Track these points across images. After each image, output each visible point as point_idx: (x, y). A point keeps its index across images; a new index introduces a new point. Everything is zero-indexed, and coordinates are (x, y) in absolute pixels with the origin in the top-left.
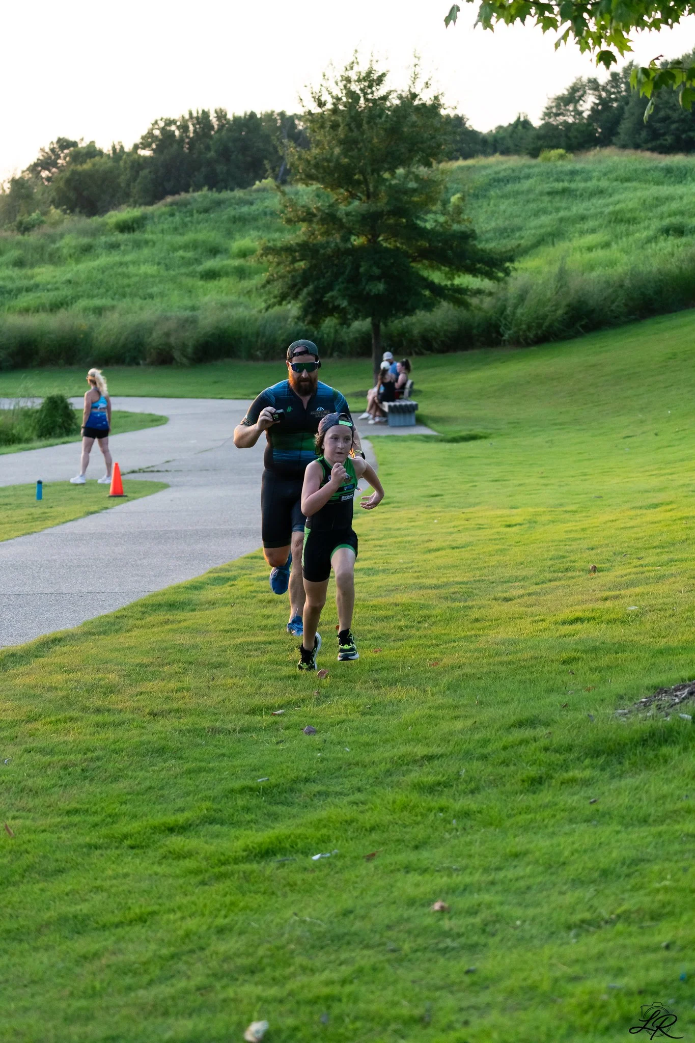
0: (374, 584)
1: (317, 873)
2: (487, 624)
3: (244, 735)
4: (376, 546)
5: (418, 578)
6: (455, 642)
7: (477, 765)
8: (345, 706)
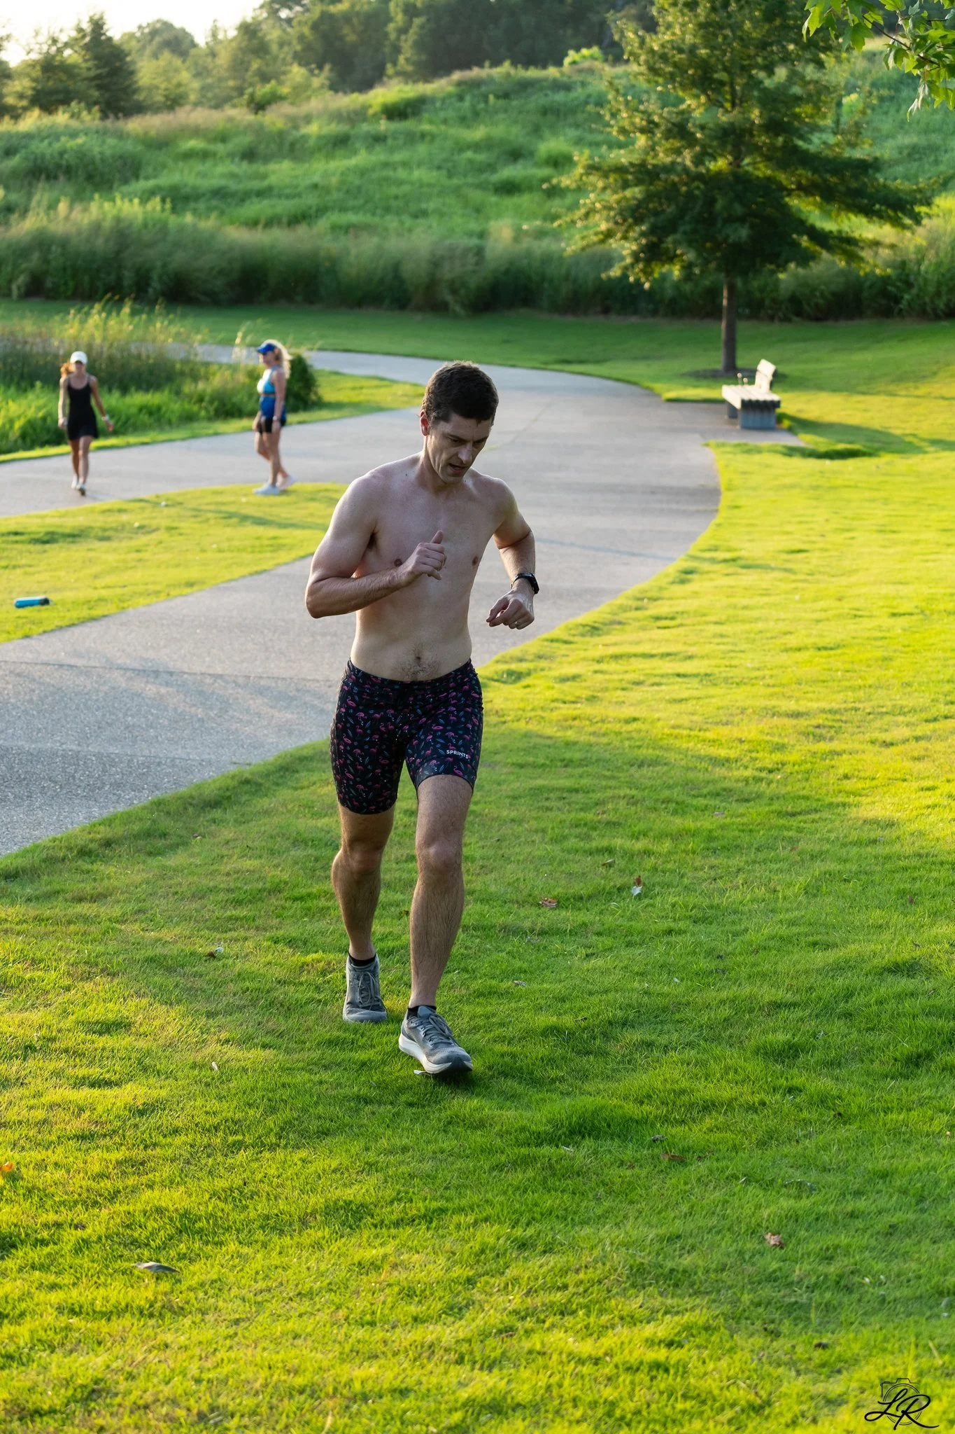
0: (714, 701)
1: (637, 1170)
2: (860, 785)
3: (544, 941)
4: (715, 636)
5: (772, 695)
6: (816, 811)
7: (839, 1026)
8: (673, 906)
